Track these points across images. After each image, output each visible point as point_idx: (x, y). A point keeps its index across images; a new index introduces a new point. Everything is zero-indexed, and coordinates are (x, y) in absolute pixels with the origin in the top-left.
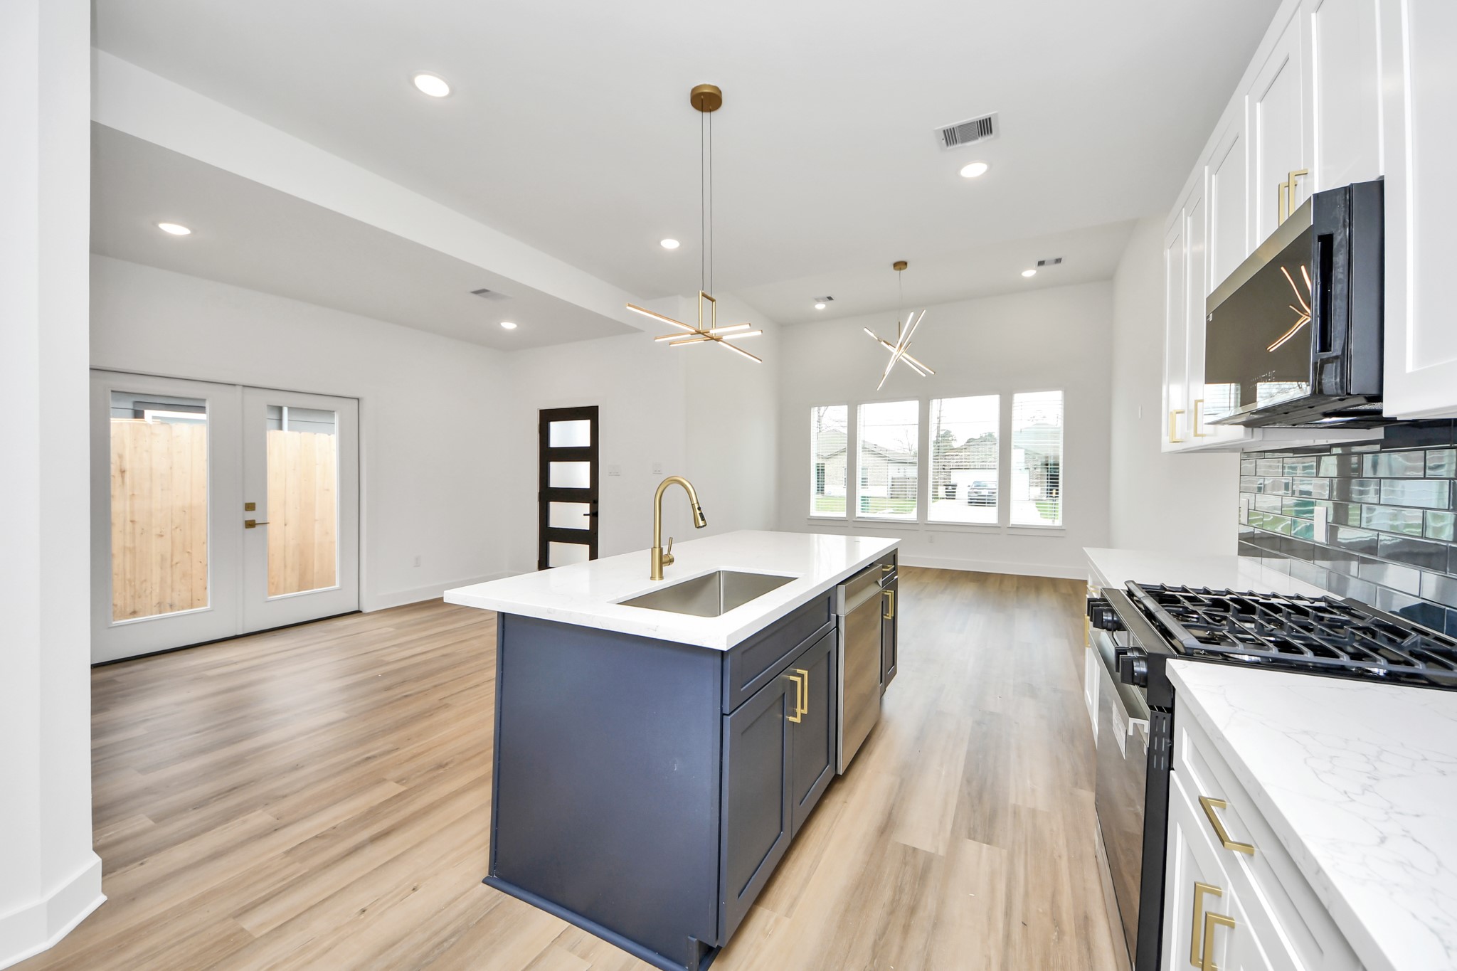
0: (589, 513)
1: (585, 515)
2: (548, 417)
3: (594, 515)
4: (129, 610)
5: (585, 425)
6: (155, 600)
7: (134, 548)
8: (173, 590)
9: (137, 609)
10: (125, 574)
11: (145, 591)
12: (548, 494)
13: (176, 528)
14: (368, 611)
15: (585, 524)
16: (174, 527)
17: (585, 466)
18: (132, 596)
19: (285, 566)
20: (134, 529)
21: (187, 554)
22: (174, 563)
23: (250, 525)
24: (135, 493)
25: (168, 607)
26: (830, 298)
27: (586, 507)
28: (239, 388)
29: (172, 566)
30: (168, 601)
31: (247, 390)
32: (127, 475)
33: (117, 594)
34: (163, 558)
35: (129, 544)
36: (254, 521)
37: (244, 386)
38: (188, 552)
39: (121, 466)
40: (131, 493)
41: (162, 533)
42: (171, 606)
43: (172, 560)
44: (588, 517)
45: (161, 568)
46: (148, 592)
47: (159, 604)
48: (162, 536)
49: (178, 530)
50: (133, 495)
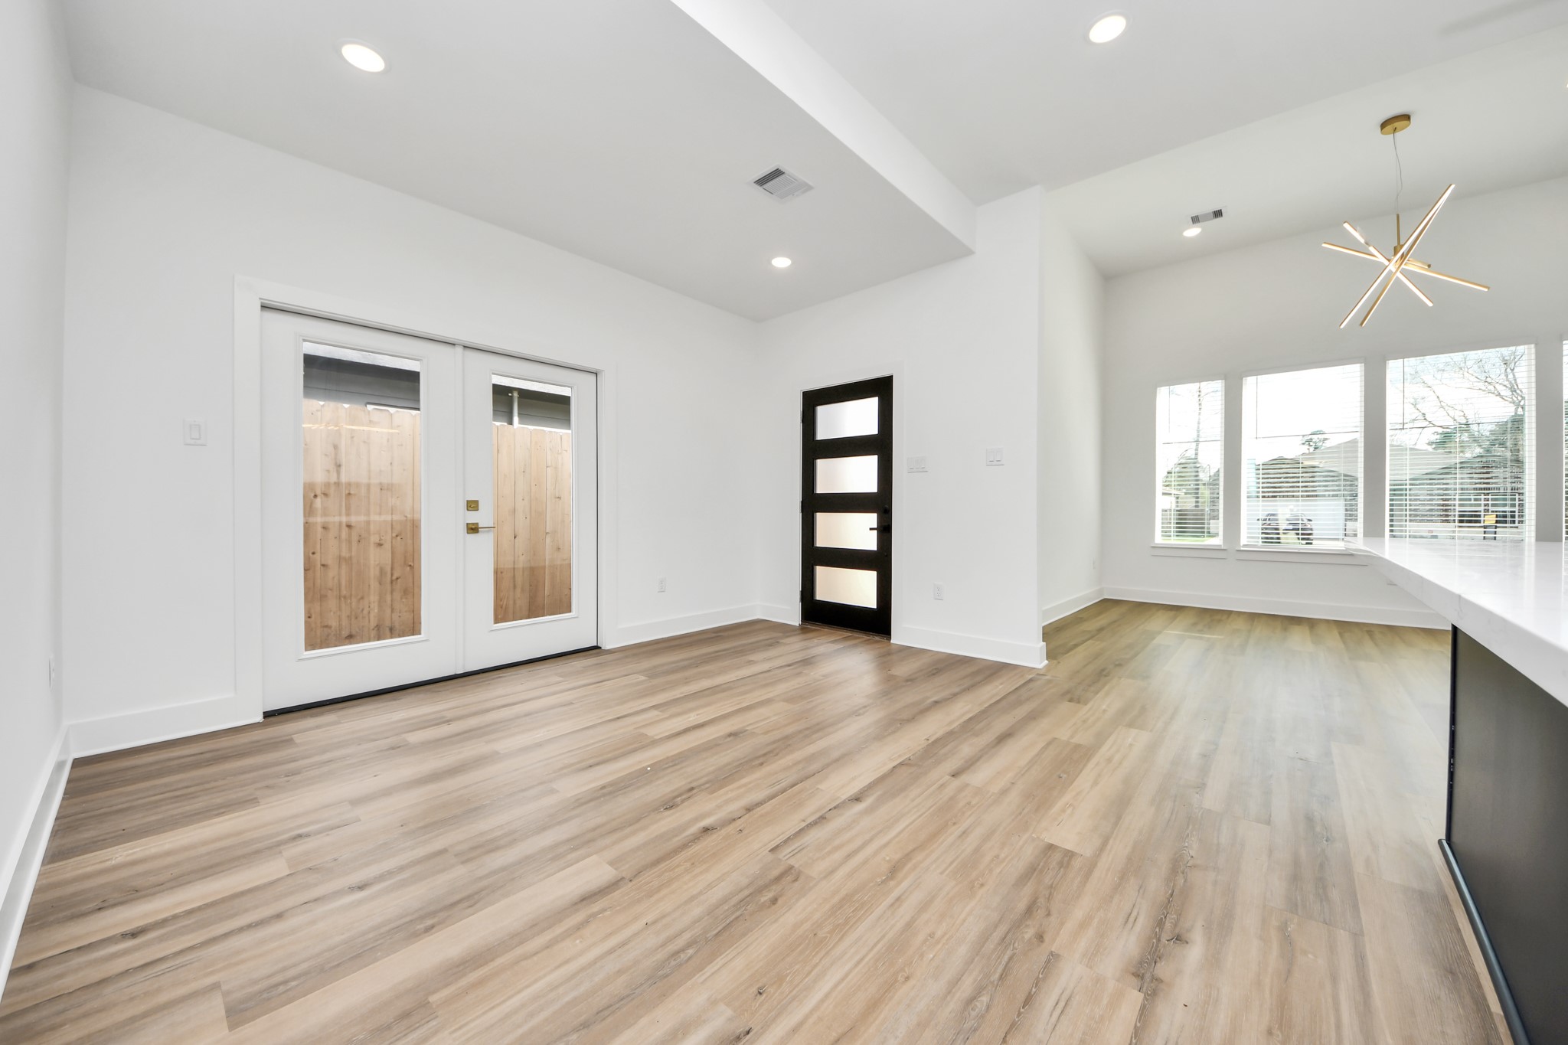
0: (876, 527)
1: (871, 529)
2: (813, 400)
3: (885, 530)
4: (345, 633)
5: (870, 406)
6: (373, 623)
7: (351, 558)
8: (393, 610)
9: (354, 633)
10: (340, 590)
11: (363, 610)
12: (814, 503)
13: (397, 536)
14: (608, 647)
15: (869, 542)
16: (394, 535)
17: (871, 462)
18: (348, 616)
19: (515, 587)
20: (350, 535)
21: (408, 568)
22: (394, 578)
23: (472, 529)
24: (352, 492)
25: (387, 631)
26: (1218, 214)
27: (871, 519)
28: (459, 350)
29: (392, 582)
30: (388, 623)
31: (470, 354)
32: (343, 469)
33: (332, 613)
34: (382, 571)
35: (344, 554)
36: (477, 524)
37: (465, 347)
38: (410, 566)
39: (336, 459)
40: (347, 492)
41: (381, 542)
42: (391, 629)
43: (392, 575)
44: (876, 531)
45: (380, 584)
46: (365, 612)
47: (378, 627)
48: (380, 545)
49: (399, 538)
50: (349, 494)
